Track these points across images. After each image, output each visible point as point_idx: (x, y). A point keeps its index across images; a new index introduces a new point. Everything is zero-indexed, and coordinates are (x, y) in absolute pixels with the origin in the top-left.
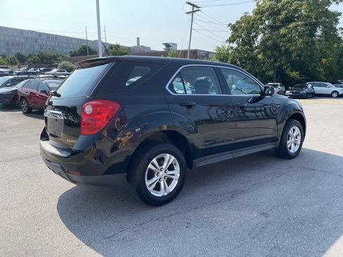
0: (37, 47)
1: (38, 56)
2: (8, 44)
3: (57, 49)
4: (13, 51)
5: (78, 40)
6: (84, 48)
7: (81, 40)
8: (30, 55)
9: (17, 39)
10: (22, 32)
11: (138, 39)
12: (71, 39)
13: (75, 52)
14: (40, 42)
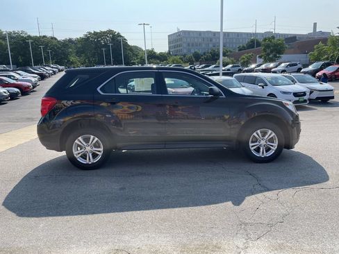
0: (211, 46)
1: (211, 53)
2: (189, 45)
3: (228, 45)
4: (193, 51)
5: (247, 34)
6: (253, 41)
7: (250, 34)
8: (204, 54)
9: (196, 40)
10: (200, 33)
11: (315, 24)
12: (241, 34)
13: (244, 47)
14: (214, 40)
